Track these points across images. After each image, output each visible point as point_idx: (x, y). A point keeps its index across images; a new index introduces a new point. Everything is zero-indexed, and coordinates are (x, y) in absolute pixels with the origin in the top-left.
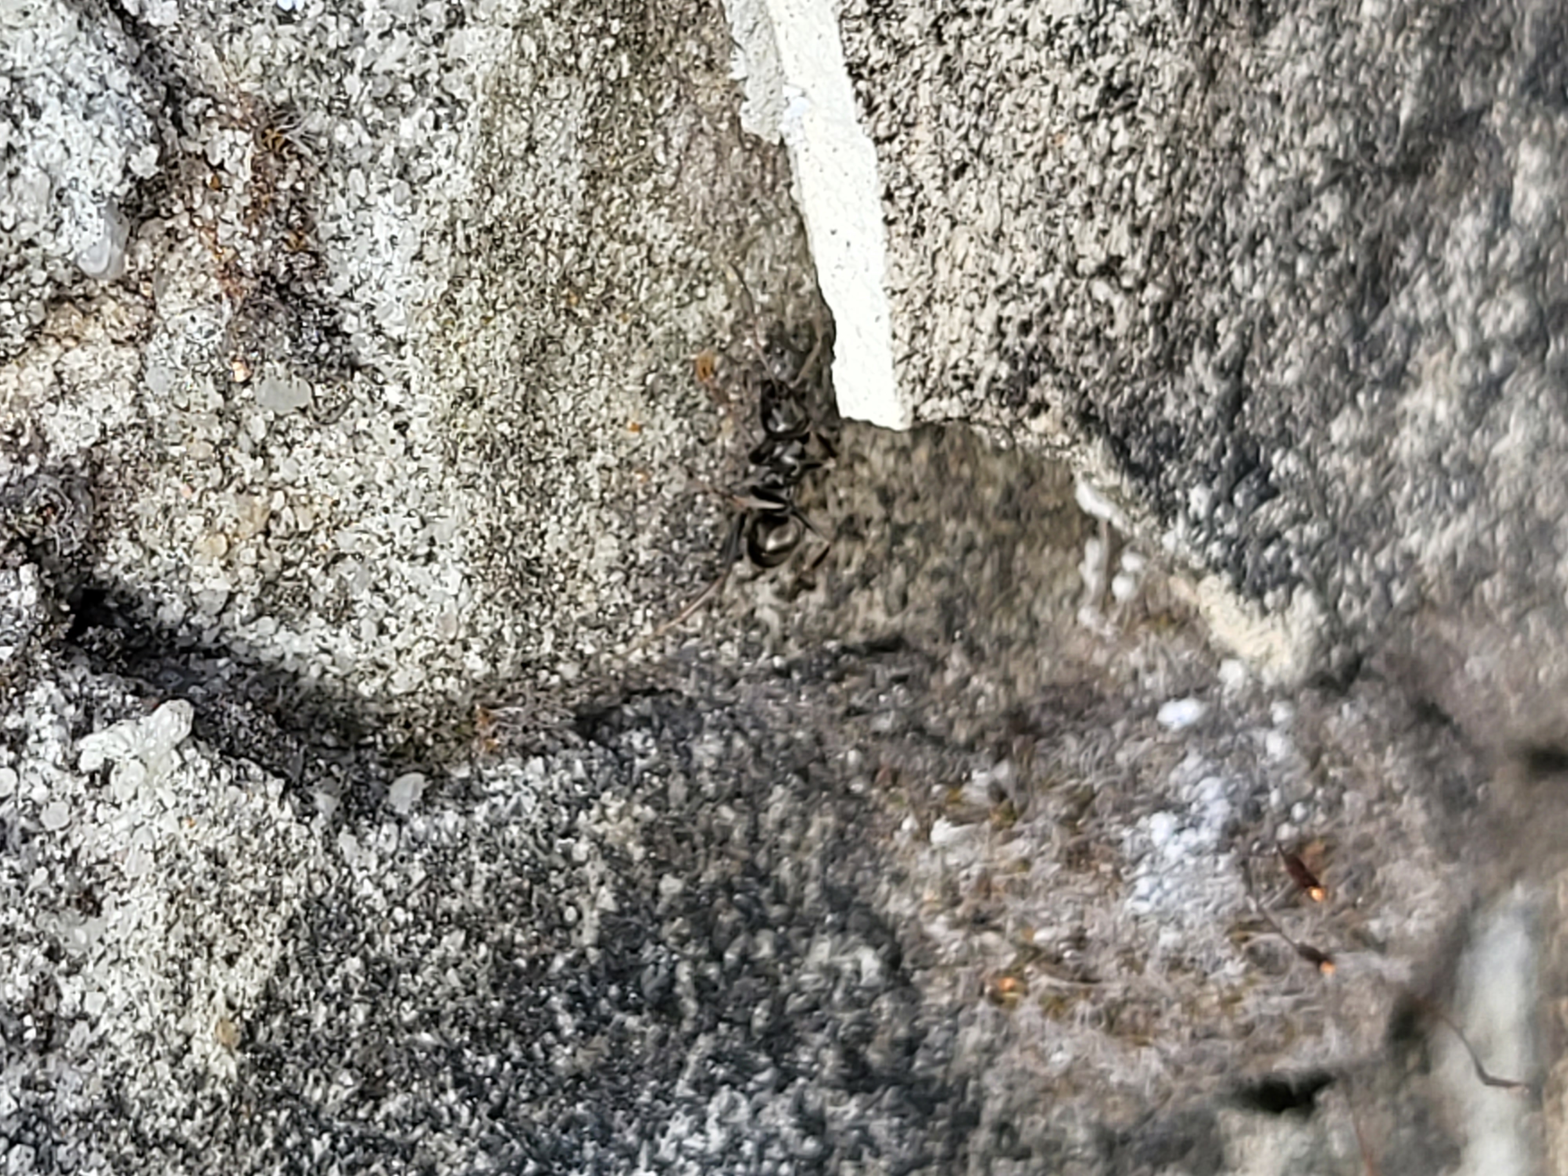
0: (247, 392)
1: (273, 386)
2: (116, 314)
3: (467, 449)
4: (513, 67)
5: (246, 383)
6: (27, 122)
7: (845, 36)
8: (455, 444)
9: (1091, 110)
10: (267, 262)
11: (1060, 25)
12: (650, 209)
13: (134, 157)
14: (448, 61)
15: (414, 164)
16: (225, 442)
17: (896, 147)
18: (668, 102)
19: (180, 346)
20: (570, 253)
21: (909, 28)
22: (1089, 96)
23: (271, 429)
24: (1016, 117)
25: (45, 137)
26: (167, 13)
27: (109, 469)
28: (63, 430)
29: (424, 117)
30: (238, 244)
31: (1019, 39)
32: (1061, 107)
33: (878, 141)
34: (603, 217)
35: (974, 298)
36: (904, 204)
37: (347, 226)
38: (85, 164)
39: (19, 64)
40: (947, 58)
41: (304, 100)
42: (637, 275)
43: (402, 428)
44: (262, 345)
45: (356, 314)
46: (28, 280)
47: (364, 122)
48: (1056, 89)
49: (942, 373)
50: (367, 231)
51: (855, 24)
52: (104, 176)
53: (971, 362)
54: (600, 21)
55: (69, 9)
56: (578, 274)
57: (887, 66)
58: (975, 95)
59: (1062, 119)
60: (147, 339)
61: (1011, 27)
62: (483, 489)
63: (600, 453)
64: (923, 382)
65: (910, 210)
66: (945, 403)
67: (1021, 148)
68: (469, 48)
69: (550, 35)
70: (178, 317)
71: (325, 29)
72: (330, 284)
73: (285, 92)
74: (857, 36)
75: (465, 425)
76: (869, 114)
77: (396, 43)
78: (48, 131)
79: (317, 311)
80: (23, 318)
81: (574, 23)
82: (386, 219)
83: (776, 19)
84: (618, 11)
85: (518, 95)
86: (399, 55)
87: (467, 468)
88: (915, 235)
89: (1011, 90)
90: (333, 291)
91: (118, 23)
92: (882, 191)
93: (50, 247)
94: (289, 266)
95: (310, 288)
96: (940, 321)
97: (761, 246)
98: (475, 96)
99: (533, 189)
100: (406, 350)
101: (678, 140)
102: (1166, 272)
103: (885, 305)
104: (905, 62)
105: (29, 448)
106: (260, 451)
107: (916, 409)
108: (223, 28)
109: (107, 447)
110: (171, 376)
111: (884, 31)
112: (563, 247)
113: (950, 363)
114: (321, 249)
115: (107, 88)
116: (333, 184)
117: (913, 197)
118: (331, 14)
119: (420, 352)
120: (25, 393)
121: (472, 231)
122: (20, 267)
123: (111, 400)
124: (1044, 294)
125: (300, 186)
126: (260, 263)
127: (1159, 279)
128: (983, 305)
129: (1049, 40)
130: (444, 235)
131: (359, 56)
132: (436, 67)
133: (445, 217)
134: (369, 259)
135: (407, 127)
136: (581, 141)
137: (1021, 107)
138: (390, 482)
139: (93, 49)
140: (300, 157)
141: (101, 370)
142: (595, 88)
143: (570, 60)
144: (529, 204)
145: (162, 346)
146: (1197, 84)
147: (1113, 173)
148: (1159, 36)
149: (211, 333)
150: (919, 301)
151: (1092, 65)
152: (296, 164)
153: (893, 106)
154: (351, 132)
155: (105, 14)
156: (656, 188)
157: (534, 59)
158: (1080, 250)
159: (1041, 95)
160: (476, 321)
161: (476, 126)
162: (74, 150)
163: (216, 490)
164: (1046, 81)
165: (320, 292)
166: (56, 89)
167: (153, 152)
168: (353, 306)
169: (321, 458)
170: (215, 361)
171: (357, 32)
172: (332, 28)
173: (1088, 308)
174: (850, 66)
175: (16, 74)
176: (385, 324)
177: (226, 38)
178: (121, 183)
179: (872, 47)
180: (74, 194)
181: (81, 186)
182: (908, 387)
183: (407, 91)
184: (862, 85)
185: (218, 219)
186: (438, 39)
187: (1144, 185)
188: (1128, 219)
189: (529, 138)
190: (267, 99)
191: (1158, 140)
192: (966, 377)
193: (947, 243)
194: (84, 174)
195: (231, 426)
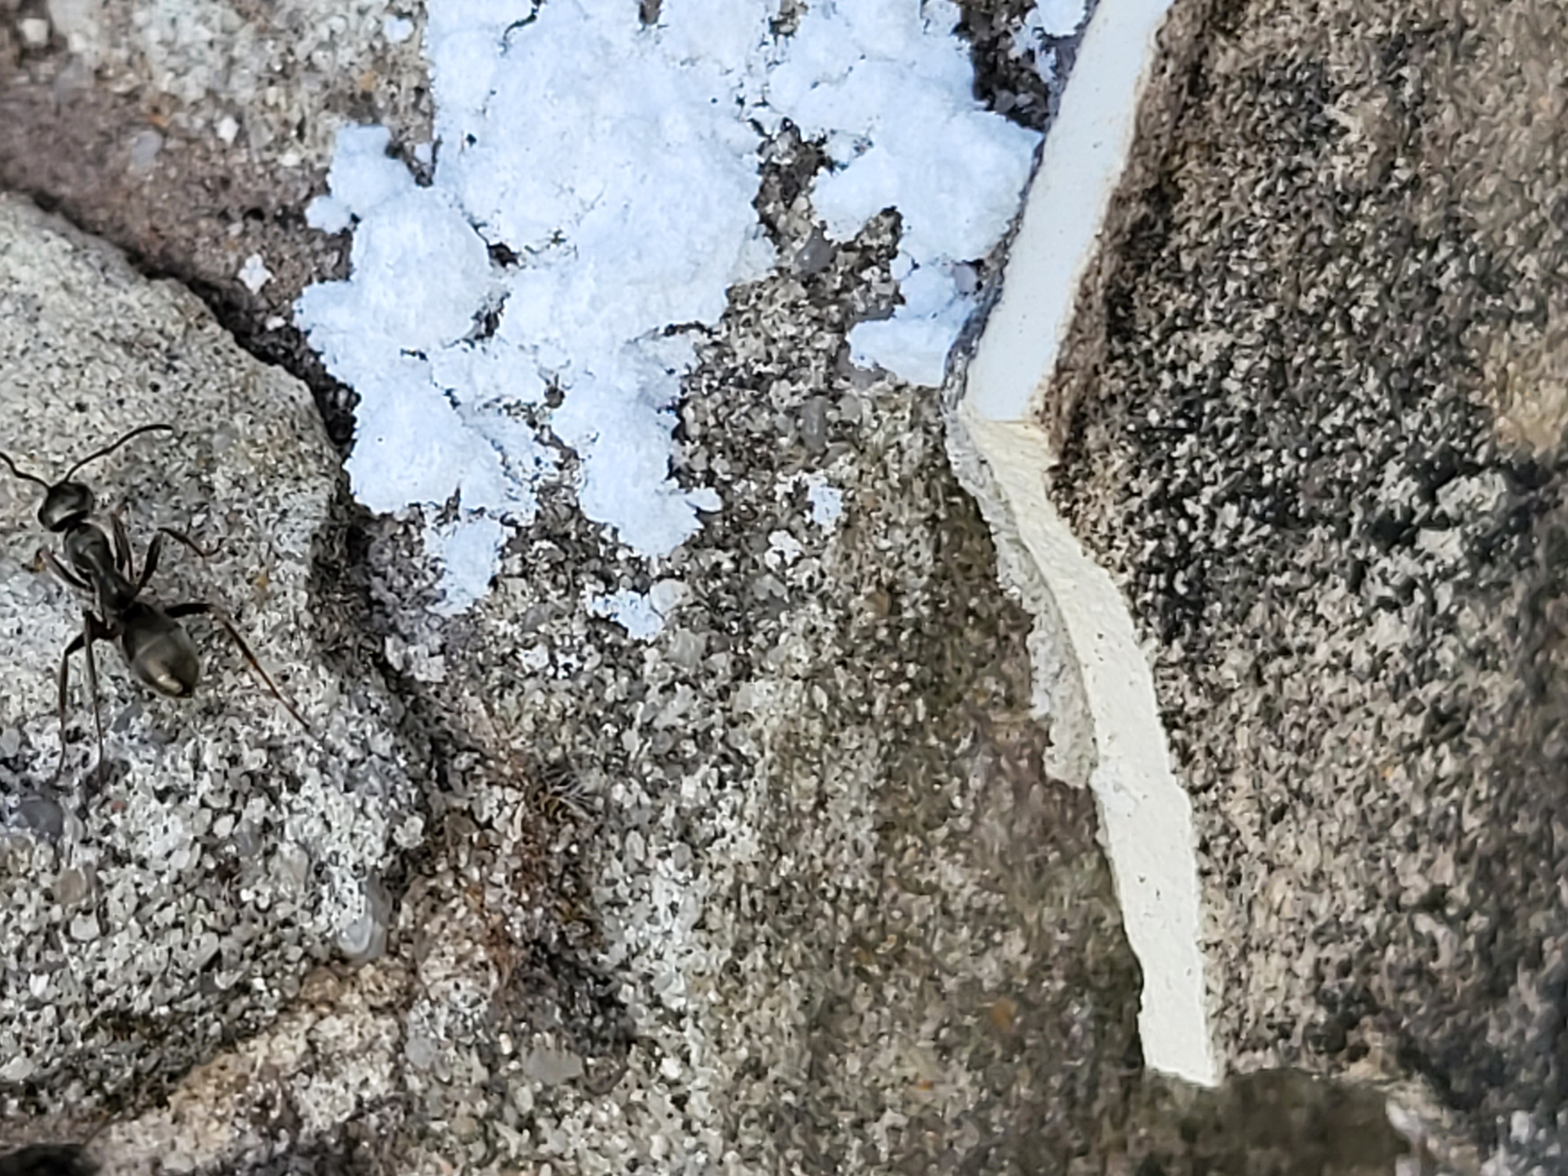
0: (514, 1065)
1: (541, 1057)
2: (374, 978)
3: (748, 1123)
4: (803, 720)
5: (514, 1056)
6: (285, 796)
7: (1159, 685)
8: (737, 1118)
9: (1417, 738)
10: (537, 932)
11: (1387, 655)
12: (946, 856)
13: (398, 828)
14: (734, 715)
15: (696, 824)
16: (489, 1116)
17: (1213, 795)
18: (965, 743)
19: (443, 1016)
20: (860, 912)
21: (1228, 673)
22: (1415, 726)
23: (539, 1100)
24: (1338, 751)
25: (305, 810)
26: (434, 670)
27: (366, 1144)
28: (317, 1104)
29: (708, 775)
30: (507, 908)
31: (1342, 673)
32: (1385, 738)
33: (1194, 791)
34: (895, 868)
35: (1292, 944)
36: (1219, 854)
37: (623, 891)
38: (346, 837)
39: (277, 732)
40: (1267, 699)
41: (579, 758)
42: (931, 925)
43: (680, 1102)
44: (530, 1015)
45: (633, 984)
46: (282, 956)
47: (643, 782)
48: (1380, 720)
49: (1257, 1022)
50: (646, 897)
51: (1170, 671)
52: (367, 849)
53: (1287, 1009)
54: (895, 666)
55: (330, 671)
56: (869, 929)
57: (1203, 713)
58: (1295, 735)
59: (1386, 752)
60: (407, 1006)
61: (1334, 661)
62: (765, 1161)
63: (889, 1113)
64: (1237, 1036)
65: (1226, 859)
66: (1259, 1055)
67: (1342, 783)
68: (756, 702)
69: (842, 684)
70: (441, 984)
71: (603, 682)
72: (605, 952)
73: (559, 749)
74: (1173, 684)
75: (748, 1097)
76: (1184, 763)
77: (678, 696)
78: (307, 804)
79: (590, 980)
80: (276, 992)
81: (868, 670)
82: (666, 885)
83: (1083, 660)
84: (914, 654)
85: (808, 748)
86: (681, 711)
87: (748, 1142)
88: (1230, 885)
89: (1332, 725)
90: (609, 960)
91: (382, 681)
92: (1197, 843)
93: (308, 925)
94: (562, 935)
95: (583, 956)
96: (1255, 969)
97: (1059, 884)
98: (762, 753)
99: (821, 846)
100: (687, 1022)
101: (976, 783)
102: (1492, 898)
103: (1200, 960)
104: (1223, 707)
105: (279, 1123)
106: (527, 1124)
107: (1229, 1064)
108: (493, 682)
109: (363, 1121)
110: (433, 1049)
111: (1201, 676)
112: (854, 904)
113: (1265, 1012)
114: (595, 917)
115: (370, 753)
116: (609, 846)
117: (1229, 846)
118: (609, 666)
119: (701, 1023)
120: (276, 1062)
121: (757, 894)
122: (275, 946)
123: (369, 1072)
124: (1364, 933)
125: (574, 849)
126: (530, 931)
127: (1486, 906)
128: (1301, 950)
129: (1374, 674)
130: (727, 902)
131: (639, 710)
132: (721, 722)
133: (729, 881)
134: (647, 926)
135: (689, 787)
136: (874, 792)
137: (1343, 741)
138: (667, 1157)
139: (355, 712)
140: (574, 819)
141: (357, 1040)
142: (889, 736)
143: (864, 709)
144: (818, 862)
145: (422, 1014)
146: (1527, 702)
147: (1438, 802)
148: (1489, 658)
149: (478, 1001)
150: (1234, 952)
151: (1419, 693)
152: (570, 827)
153: (1209, 752)
154: (629, 791)
155: (368, 672)
156: (952, 833)
157: (824, 710)
158: (1402, 882)
159: (1365, 728)
160: (761, 988)
161: (763, 785)
162: (335, 824)
163: (479, 1166)
164: (1370, 714)
165: (595, 961)
166: (315, 758)
167: (418, 822)
168: (629, 976)
169: (592, 1129)
170: (480, 1032)
171: (636, 686)
172: (610, 681)
173: (1410, 942)
174: (1164, 715)
175: (273, 743)
176: (664, 995)
177: (496, 693)
178: (386, 855)
179: (1187, 695)
180: (334, 869)
181: (342, 861)
182: (1221, 1042)
183: (690, 747)
184: (1177, 734)
185: (485, 882)
186: (724, 693)
187: (1471, 811)
188: (1453, 847)
189: (819, 793)
190: (540, 757)
191: (1486, 763)
192: (1281, 1026)
193: (1263, 889)
194: (345, 847)
195: (495, 1099)
